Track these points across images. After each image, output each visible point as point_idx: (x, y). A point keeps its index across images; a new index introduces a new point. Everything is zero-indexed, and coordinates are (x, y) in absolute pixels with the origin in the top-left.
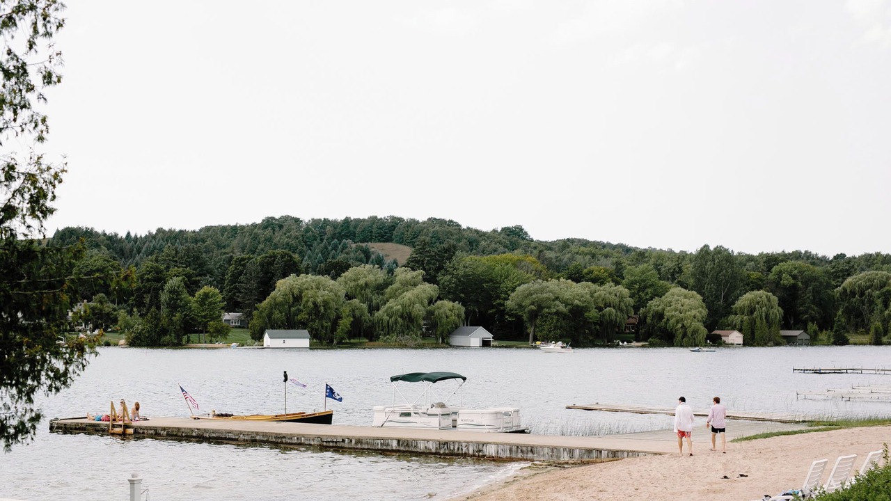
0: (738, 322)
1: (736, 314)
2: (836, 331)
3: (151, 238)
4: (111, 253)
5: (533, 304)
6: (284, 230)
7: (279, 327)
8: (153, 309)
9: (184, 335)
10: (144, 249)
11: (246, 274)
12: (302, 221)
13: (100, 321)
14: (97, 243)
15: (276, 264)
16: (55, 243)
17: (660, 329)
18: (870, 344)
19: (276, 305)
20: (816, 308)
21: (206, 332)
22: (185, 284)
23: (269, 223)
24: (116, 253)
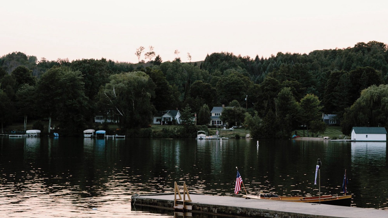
3: (273, 59)
4: (245, 71)
6: (371, 52)
7: (363, 125)
8: (270, 111)
9: (293, 130)
10: (268, 68)
11: (339, 85)
12: (385, 45)
13: (233, 120)
14: (235, 64)
15: (363, 77)
16: (206, 64)
19: (360, 108)
21: (309, 129)
22: (294, 93)
23: (360, 47)
24: (248, 71)
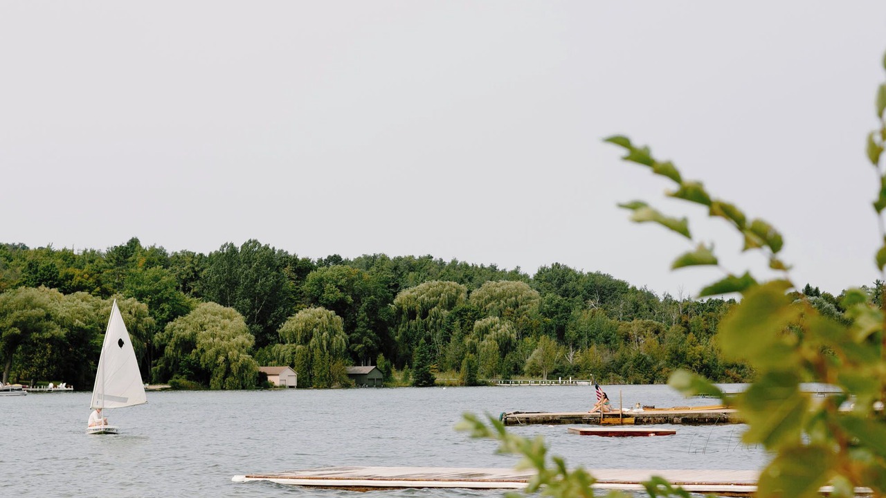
0: (288, 355)
1: (283, 343)
2: (418, 368)
5: (15, 325)
17: (189, 364)
18: (462, 385)
20: (373, 335)
